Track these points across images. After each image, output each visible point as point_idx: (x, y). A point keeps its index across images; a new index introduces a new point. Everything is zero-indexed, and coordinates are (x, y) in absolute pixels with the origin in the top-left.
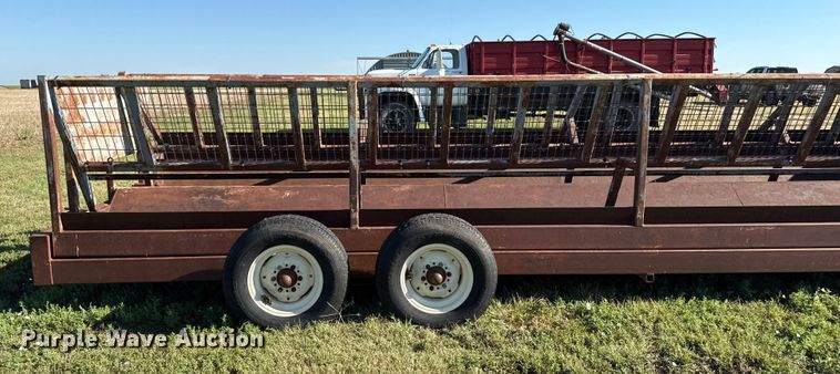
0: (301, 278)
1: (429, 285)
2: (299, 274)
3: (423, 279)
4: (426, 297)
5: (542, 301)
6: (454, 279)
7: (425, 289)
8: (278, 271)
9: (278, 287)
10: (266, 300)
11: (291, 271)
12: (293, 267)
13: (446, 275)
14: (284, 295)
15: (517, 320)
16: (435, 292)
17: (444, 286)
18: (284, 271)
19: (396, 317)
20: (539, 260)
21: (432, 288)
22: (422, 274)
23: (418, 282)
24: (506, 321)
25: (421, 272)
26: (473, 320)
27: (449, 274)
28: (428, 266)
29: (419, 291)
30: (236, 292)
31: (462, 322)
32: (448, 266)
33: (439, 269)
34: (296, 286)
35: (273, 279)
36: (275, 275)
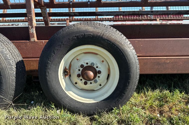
1: (83, 81)
3: (79, 76)
4: (82, 90)
5: (166, 92)
6: (103, 76)
7: (81, 84)
13: (97, 73)
15: (151, 107)
16: (88, 86)
17: (96, 82)
19: (56, 106)
20: (165, 63)
21: (86, 83)
22: (77, 72)
23: (75, 79)
24: (143, 108)
25: (76, 70)
26: (118, 108)
27: (100, 72)
28: (82, 66)
29: (76, 85)
31: (110, 110)
32: (99, 65)
33: (91, 68)
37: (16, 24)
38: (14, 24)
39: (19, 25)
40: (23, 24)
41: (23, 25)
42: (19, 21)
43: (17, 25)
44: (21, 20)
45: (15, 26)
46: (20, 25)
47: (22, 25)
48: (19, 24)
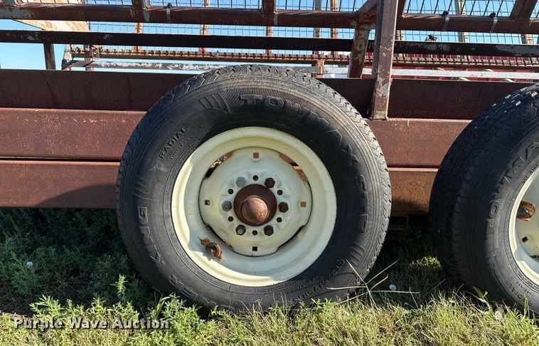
0: (284, 208)
2: (280, 199)
8: (236, 190)
9: (236, 223)
10: (210, 249)
11: (265, 189)
12: (270, 182)
14: (247, 240)
18: (249, 191)
30: (146, 230)
34: (273, 223)
35: (227, 207)
36: (231, 198)
37: (177, 66)
38: (170, 64)
39: (185, 67)
40: (194, 65)
41: (197, 70)
42: (181, 57)
43: (177, 69)
44: (189, 53)
45: (174, 69)
46: (187, 67)
47: (192, 67)
48: (182, 65)
